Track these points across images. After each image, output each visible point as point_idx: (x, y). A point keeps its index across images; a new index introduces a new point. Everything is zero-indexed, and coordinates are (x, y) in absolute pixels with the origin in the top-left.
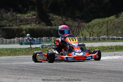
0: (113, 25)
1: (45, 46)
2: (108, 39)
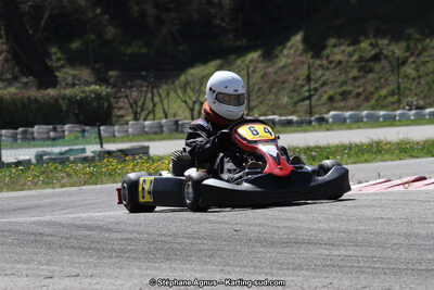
0: (263, 77)
1: (49, 154)
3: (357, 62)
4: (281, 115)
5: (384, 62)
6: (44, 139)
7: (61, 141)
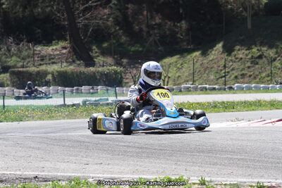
0: (201, 64)
1: (90, 101)
2: (196, 89)
3: (250, 59)
4: (210, 85)
5: (264, 59)
6: (87, 93)
7: (96, 95)
